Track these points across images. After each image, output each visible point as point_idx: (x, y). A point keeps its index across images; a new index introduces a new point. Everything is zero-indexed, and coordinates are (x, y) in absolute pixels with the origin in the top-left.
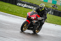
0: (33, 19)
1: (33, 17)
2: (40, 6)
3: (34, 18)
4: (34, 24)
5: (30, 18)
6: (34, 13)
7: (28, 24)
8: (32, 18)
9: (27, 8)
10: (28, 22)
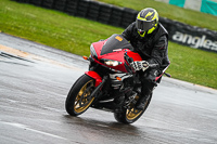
0: (111, 66)
1: (113, 60)
2: (138, 17)
3: (115, 64)
4: (116, 87)
5: (103, 62)
6: (118, 45)
7: (94, 88)
8: (108, 63)
9: (209, 50)
10: (95, 80)
